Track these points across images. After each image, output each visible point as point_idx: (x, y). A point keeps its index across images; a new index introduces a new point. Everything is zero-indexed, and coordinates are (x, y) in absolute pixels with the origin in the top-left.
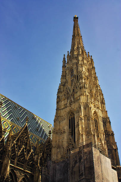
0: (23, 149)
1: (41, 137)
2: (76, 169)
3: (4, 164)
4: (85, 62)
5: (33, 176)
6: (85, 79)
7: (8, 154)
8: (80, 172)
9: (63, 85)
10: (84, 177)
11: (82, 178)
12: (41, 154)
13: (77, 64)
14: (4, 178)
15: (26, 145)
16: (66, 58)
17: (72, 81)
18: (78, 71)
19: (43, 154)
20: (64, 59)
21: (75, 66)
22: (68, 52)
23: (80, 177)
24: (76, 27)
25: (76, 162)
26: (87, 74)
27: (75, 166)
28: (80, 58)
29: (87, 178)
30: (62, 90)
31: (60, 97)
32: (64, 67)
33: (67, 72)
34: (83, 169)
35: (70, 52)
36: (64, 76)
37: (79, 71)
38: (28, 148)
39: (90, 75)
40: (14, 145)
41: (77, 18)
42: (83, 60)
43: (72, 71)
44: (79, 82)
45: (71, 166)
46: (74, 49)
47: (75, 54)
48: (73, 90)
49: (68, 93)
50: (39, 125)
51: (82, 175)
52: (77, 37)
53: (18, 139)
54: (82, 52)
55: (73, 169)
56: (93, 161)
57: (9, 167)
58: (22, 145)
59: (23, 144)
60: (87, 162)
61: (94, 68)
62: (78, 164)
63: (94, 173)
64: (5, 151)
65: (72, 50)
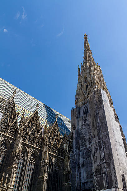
0: (56, 139)
1: (65, 129)
2: (97, 155)
3: (43, 152)
4: (96, 71)
5: (64, 160)
6: (97, 85)
7: (46, 144)
8: (101, 158)
9: (80, 90)
10: (104, 161)
11: (103, 162)
12: (68, 143)
13: (90, 73)
14: (45, 163)
15: (57, 136)
16: (80, 68)
17: (87, 86)
18: (91, 78)
19: (69, 143)
20: (79, 69)
21: (88, 75)
22: (82, 63)
23: (101, 161)
24: (86, 43)
25: (97, 150)
26: (98, 81)
27: (96, 152)
28: (92, 69)
29: (107, 162)
30: (79, 93)
31: (78, 99)
32: (79, 75)
33: (82, 79)
34: (103, 155)
35: (83, 63)
36: (80, 82)
37: (92, 79)
38: (59, 139)
39: (100, 81)
40: (49, 136)
41: (87, 36)
42: (94, 70)
43: (86, 79)
44: (93, 87)
45: (93, 152)
46: (86, 61)
47: (88, 65)
48: (88, 93)
49: (84, 96)
50: (62, 120)
51: (103, 159)
52: (88, 51)
53: (52, 132)
54: (93, 63)
55: (95, 154)
56: (111, 149)
57: (48, 154)
58: (54, 137)
60: (106, 150)
61: (102, 76)
62: (98, 151)
63: (113, 158)
64: (43, 142)
65: (85, 62)
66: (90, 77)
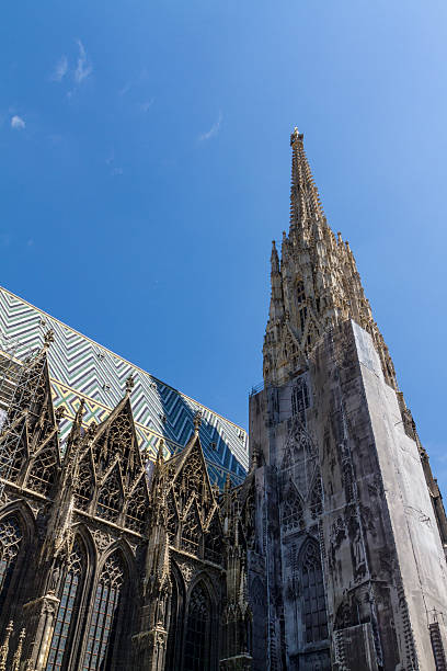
0: (194, 501)
1: (226, 465)
2: (343, 555)
3: (151, 548)
4: (334, 260)
5: (225, 575)
6: (339, 309)
7: (162, 519)
8: (355, 565)
9: (278, 326)
10: (368, 577)
11: (363, 581)
12: (239, 513)
13: (313, 265)
14: (159, 584)
15: (200, 490)
16: (279, 249)
17: (303, 313)
18: (318, 285)
19: (243, 514)
20: (275, 252)
21: (308, 273)
22: (284, 233)
23: (356, 577)
24: (298, 162)
25: (341, 537)
26: (342, 292)
27: (338, 546)
28: (321, 252)
29: (378, 579)
30: (276, 338)
31: (273, 358)
32: (276, 273)
33: (286, 289)
34: (364, 555)
35: (288, 233)
36: (278, 300)
37: (322, 287)
38: (205, 498)
39: (349, 294)
40: (171, 491)
41: (301, 137)
42: (328, 256)
43: (300, 287)
44: (325, 316)
45: (328, 546)
46: (300, 225)
47: (305, 238)
48: (309, 337)
49: (294, 346)
50: (216, 433)
51: (362, 571)
52: (304, 192)
53: (180, 474)
54: (324, 232)
55: (334, 554)
56: (391, 533)
57: (167, 554)
58: (190, 492)
59: (192, 489)
60: (374, 536)
61: (356, 276)
62: (346, 543)
63: (397, 566)
64: (151, 511)
65: (296, 228)
66: (314, 282)
